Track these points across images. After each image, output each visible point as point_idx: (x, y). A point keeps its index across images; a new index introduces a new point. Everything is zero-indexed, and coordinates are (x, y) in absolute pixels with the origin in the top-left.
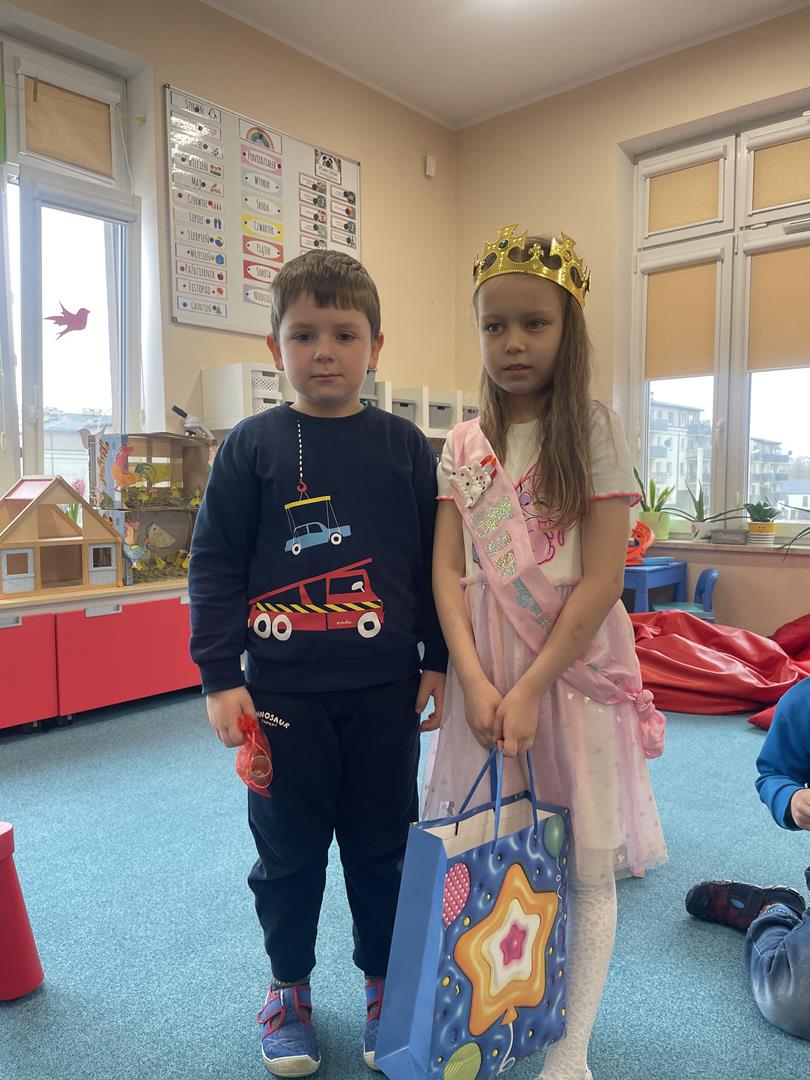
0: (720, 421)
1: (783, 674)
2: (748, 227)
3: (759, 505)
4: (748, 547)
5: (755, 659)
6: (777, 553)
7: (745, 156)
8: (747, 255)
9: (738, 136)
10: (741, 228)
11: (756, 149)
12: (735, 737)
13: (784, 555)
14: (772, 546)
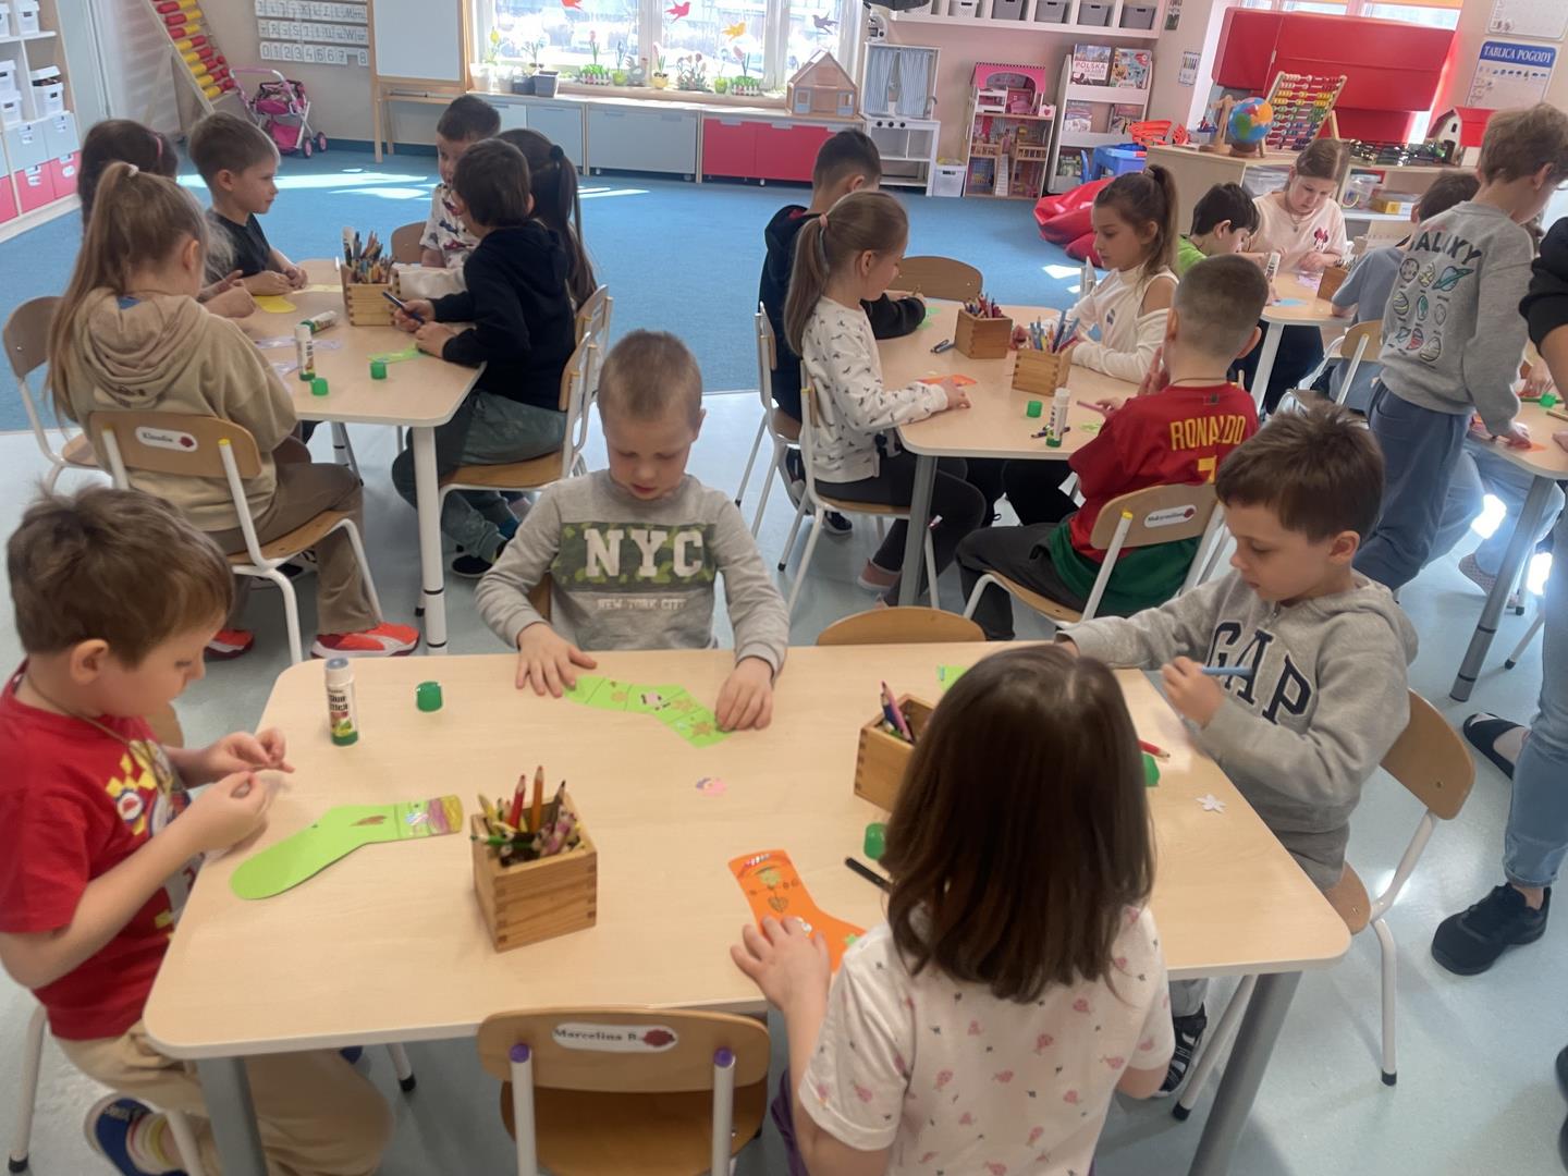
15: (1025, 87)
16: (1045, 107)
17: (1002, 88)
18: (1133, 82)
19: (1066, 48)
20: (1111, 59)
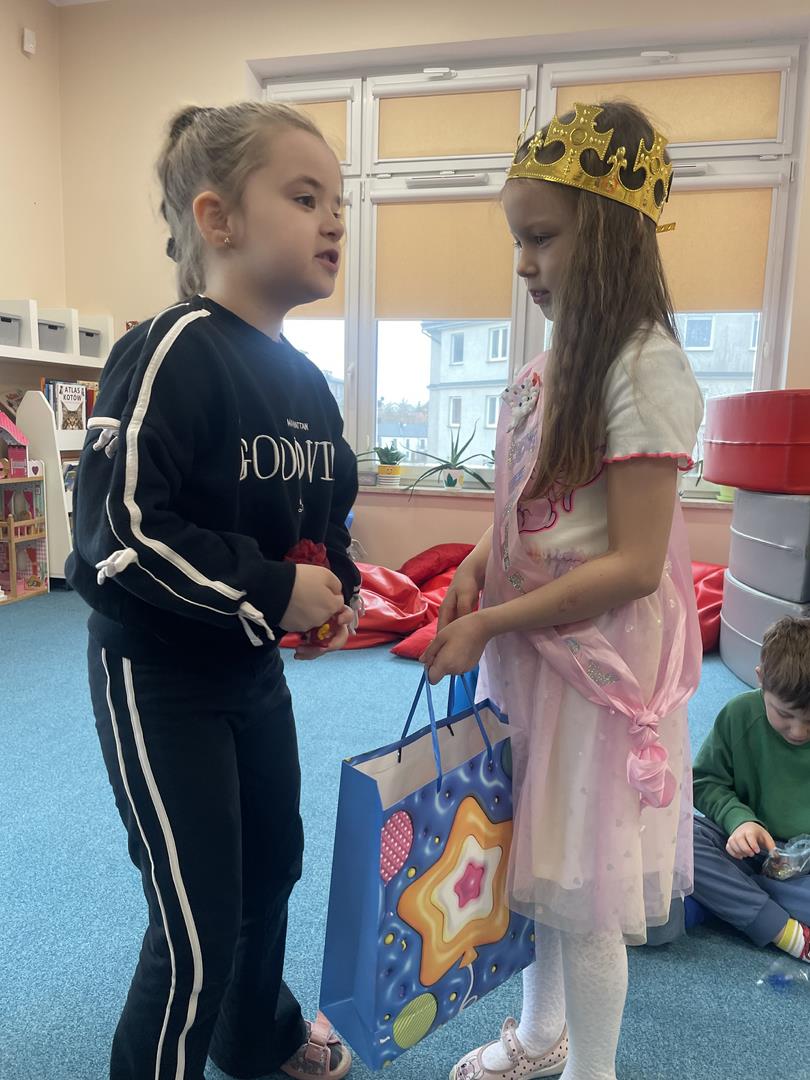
0: (350, 368)
1: (416, 606)
2: (374, 175)
3: (387, 449)
4: (378, 488)
5: (392, 593)
6: (403, 494)
7: (371, 103)
8: (373, 204)
9: (364, 80)
10: (368, 175)
11: (382, 97)
12: (381, 669)
13: (409, 496)
14: (398, 487)
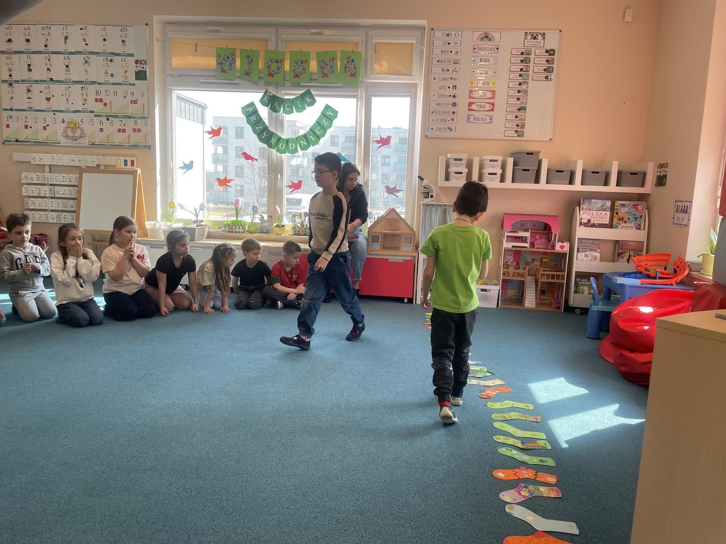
15: (544, 230)
16: (560, 243)
17: (526, 230)
18: (632, 225)
19: (575, 202)
20: (612, 209)
